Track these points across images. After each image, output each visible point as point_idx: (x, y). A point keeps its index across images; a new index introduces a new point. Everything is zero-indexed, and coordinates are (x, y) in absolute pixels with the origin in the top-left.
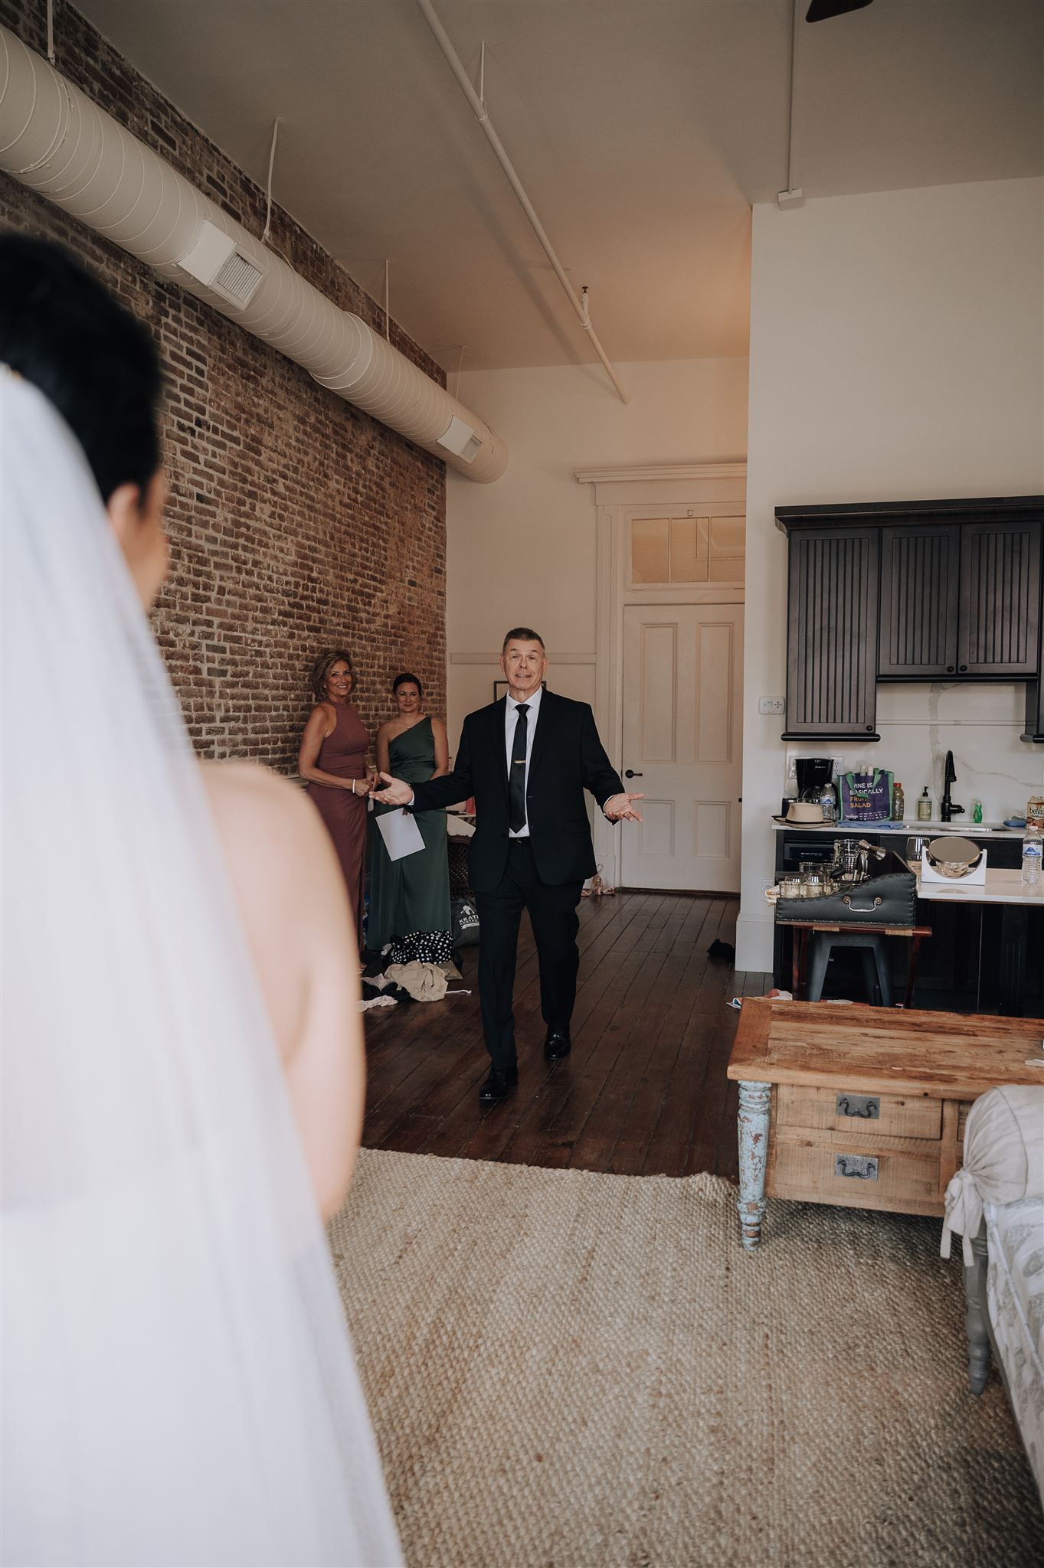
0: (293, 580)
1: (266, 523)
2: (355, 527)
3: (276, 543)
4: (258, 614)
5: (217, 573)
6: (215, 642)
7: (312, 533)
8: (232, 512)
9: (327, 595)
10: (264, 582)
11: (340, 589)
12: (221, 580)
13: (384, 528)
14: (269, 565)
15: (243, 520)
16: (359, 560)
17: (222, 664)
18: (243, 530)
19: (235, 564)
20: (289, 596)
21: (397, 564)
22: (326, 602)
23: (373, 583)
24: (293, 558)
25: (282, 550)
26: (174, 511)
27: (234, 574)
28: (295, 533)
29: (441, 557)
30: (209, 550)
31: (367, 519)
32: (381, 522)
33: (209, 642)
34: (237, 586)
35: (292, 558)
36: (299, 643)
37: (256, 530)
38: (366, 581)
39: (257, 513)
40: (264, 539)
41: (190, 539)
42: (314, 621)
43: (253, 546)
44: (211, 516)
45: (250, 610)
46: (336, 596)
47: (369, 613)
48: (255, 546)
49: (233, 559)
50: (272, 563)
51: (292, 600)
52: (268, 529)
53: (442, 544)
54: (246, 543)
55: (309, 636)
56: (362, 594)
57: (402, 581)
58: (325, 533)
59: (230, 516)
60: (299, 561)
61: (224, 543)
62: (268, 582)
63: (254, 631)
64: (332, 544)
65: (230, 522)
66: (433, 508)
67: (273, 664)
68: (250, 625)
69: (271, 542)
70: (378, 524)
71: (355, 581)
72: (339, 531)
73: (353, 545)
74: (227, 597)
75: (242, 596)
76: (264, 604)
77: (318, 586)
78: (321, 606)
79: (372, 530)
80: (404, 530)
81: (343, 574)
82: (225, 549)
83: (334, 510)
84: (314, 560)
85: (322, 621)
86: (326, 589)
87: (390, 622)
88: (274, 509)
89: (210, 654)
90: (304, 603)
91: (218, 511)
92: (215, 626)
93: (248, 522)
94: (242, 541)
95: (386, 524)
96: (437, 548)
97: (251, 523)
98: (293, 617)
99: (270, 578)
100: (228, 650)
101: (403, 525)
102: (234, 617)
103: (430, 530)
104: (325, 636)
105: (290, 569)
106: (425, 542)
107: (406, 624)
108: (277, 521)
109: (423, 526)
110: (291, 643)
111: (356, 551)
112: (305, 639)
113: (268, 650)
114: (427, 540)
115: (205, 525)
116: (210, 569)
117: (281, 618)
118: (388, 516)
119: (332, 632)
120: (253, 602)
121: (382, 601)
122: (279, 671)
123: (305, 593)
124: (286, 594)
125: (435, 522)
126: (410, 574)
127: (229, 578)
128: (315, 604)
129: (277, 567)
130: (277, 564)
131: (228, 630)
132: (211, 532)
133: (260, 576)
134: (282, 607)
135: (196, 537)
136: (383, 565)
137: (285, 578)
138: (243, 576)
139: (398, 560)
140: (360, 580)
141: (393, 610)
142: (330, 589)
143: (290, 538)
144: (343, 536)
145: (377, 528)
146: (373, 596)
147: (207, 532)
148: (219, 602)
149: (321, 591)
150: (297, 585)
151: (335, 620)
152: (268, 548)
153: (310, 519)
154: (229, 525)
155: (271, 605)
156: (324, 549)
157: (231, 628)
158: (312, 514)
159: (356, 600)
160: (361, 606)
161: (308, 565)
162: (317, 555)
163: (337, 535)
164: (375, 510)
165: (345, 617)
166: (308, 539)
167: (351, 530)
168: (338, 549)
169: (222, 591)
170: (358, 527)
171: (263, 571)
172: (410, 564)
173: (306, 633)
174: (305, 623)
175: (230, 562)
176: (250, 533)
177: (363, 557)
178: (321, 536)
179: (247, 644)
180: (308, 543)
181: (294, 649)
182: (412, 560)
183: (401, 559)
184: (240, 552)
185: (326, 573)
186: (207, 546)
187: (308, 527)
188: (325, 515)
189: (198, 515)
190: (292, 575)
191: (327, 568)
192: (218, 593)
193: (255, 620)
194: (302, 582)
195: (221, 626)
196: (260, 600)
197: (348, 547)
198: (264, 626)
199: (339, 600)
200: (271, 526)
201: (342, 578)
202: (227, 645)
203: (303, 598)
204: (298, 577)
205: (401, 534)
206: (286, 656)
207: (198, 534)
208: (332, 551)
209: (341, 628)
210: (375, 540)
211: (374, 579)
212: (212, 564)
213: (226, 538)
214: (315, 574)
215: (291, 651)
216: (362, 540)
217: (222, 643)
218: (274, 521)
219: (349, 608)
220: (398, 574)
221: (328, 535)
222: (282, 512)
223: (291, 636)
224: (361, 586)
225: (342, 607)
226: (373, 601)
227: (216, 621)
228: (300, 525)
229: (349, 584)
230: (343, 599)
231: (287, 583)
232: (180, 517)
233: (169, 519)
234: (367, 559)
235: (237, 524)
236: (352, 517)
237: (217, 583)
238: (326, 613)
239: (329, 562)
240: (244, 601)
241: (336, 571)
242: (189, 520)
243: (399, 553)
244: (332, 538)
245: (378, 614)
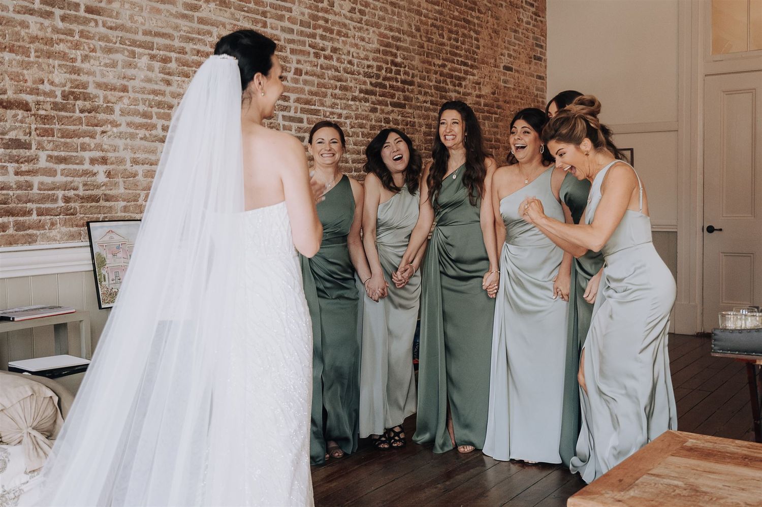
0: (375, 64)
1: (346, 17)
2: (444, 21)
3: (357, 34)
4: (337, 91)
5: (294, 58)
6: (292, 114)
7: (395, 25)
8: (310, 8)
9: (413, 77)
10: (343, 66)
11: (427, 72)
12: (297, 63)
13: (476, 21)
14: (349, 52)
15: (320, 14)
16: (448, 48)
17: (299, 132)
18: (321, 22)
19: (312, 51)
20: (371, 77)
21: (490, 52)
22: (411, 83)
23: (463, 68)
24: (376, 45)
25: (363, 39)
26: (248, 7)
27: (312, 58)
28: (378, 26)
29: (541, 47)
30: (285, 39)
31: (456, 14)
32: (472, 16)
33: (285, 113)
34: (315, 68)
35: (374, 46)
36: (382, 116)
37: (334, 23)
38: (456, 66)
39: (336, 8)
40: (344, 30)
41: (265, 30)
42: (398, 99)
43: (332, 36)
44: (288, 11)
45: (329, 88)
46: (423, 78)
47: (459, 93)
48: (334, 36)
49: (310, 46)
50: (352, 50)
51: (374, 80)
52: (347, 22)
53: (543, 36)
54: (324, 34)
55: (393, 111)
56: (451, 77)
57: (495, 66)
58: (410, 25)
59: (307, 11)
60: (382, 48)
61: (302, 33)
62: (349, 66)
63: (333, 106)
64: (418, 34)
65: (306, 16)
66: (532, 5)
67: (354, 133)
68: (329, 101)
69: (350, 33)
70: (469, 18)
71: (444, 66)
72: (426, 24)
73: (442, 36)
74: (304, 77)
75: (321, 76)
76: (344, 84)
77: (402, 69)
78: (406, 86)
79: (463, 23)
80: (498, 24)
81: (430, 59)
82: (302, 38)
83: (419, 6)
84: (398, 48)
85: (406, 98)
86: (411, 72)
87: (482, 101)
88: (354, 6)
89: (287, 123)
90: (387, 83)
91: (295, 8)
92: (291, 101)
93: (326, 16)
94: (320, 32)
95: (478, 18)
96: (536, 39)
97: (330, 17)
98: (375, 95)
99: (350, 62)
100: (305, 120)
101: (497, 19)
102: (311, 93)
103: (528, 23)
104: (410, 111)
105: (371, 55)
106: (522, 33)
107: (501, 103)
108: (357, 16)
109: (519, 19)
110: (372, 116)
111: (445, 40)
112: (388, 113)
113: (348, 121)
114: (525, 31)
115: (281, 18)
116: (287, 53)
117: (362, 95)
118: (479, 11)
119: (419, 108)
120: (332, 82)
121: (473, 83)
122: (360, 138)
123: (389, 75)
124: (366, 75)
125: (534, 17)
126: (505, 61)
127: (306, 62)
128: (399, 84)
129: (358, 53)
130: (358, 51)
131: (306, 104)
132: (287, 24)
133: (338, 60)
134: (364, 86)
135: (272, 28)
136: (474, 53)
137: (366, 63)
138: (322, 61)
139: (492, 49)
140: (449, 65)
141: (486, 90)
142: (416, 72)
143: (371, 29)
144: (430, 28)
145: (468, 22)
146: (464, 79)
147: (282, 24)
148: (296, 81)
149: (406, 73)
150: (379, 68)
151: (421, 98)
152: (347, 37)
153: (393, 13)
154: (306, 18)
155: (351, 84)
156: (409, 39)
157: (308, 102)
158: (396, 10)
159: (445, 82)
160: (450, 87)
161: (391, 52)
162: (401, 44)
163: (423, 27)
164: (466, 6)
165: (432, 96)
166: (391, 30)
167: (438, 23)
168: (424, 39)
169: (298, 72)
170: (446, 20)
171: (343, 57)
172: (506, 52)
173: (390, 108)
174: (389, 100)
175: (307, 48)
176: (329, 25)
177: (452, 46)
178: (405, 27)
179: (325, 116)
180: (392, 34)
181: (376, 121)
182: (508, 49)
183: (496, 49)
184: (318, 40)
185: (413, 59)
186: (283, 36)
187: (392, 20)
188: (409, 10)
189: (274, 11)
190: (374, 60)
191: (413, 54)
192: (295, 74)
193: (334, 96)
194: (384, 66)
195: (297, 100)
196: (340, 80)
197: (436, 37)
198: (345, 101)
199: (427, 81)
200: (351, 19)
201: (430, 63)
202: (305, 117)
203: (385, 79)
204: (380, 62)
205: (496, 27)
206: (368, 127)
207: (273, 25)
208: (418, 40)
209: (428, 105)
210: (466, 32)
211: (465, 64)
212: (289, 51)
213: (303, 29)
214: (399, 60)
215: (373, 123)
216: (450, 31)
217: (299, 115)
218: (354, 16)
219: (437, 88)
220: (492, 61)
221: (413, 27)
222: (363, 8)
223: (374, 110)
224: (449, 69)
225: (430, 87)
226: (464, 83)
227: (293, 96)
228: (384, 19)
229: (437, 68)
230: (430, 80)
231: (369, 66)
232: (256, 12)
233: (243, 13)
234: (457, 48)
235: (315, 18)
236: (440, 13)
237: (294, 65)
238: (412, 92)
239: (414, 50)
240: (322, 81)
241: (422, 57)
242: (264, 14)
243: (492, 43)
244: (418, 30)
245: (469, 94)
